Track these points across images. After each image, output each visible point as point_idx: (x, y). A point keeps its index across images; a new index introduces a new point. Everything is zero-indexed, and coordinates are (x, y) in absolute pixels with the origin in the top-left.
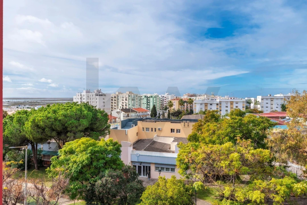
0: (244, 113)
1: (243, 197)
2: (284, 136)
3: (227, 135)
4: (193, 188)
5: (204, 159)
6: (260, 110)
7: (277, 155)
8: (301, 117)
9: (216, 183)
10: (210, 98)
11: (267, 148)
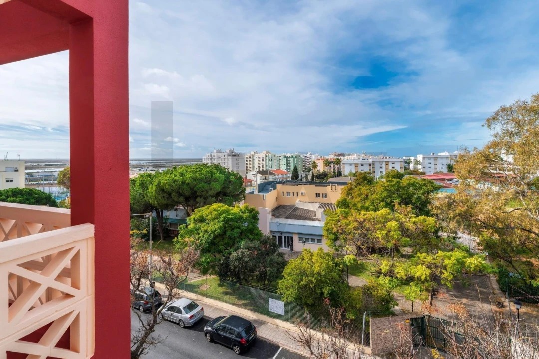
0: (402, 175)
1: (405, 273)
2: (451, 201)
3: (383, 201)
4: (344, 263)
5: (357, 229)
6: (421, 170)
7: (444, 224)
8: (471, 179)
9: (370, 257)
10: (361, 158)
11: (432, 216)
